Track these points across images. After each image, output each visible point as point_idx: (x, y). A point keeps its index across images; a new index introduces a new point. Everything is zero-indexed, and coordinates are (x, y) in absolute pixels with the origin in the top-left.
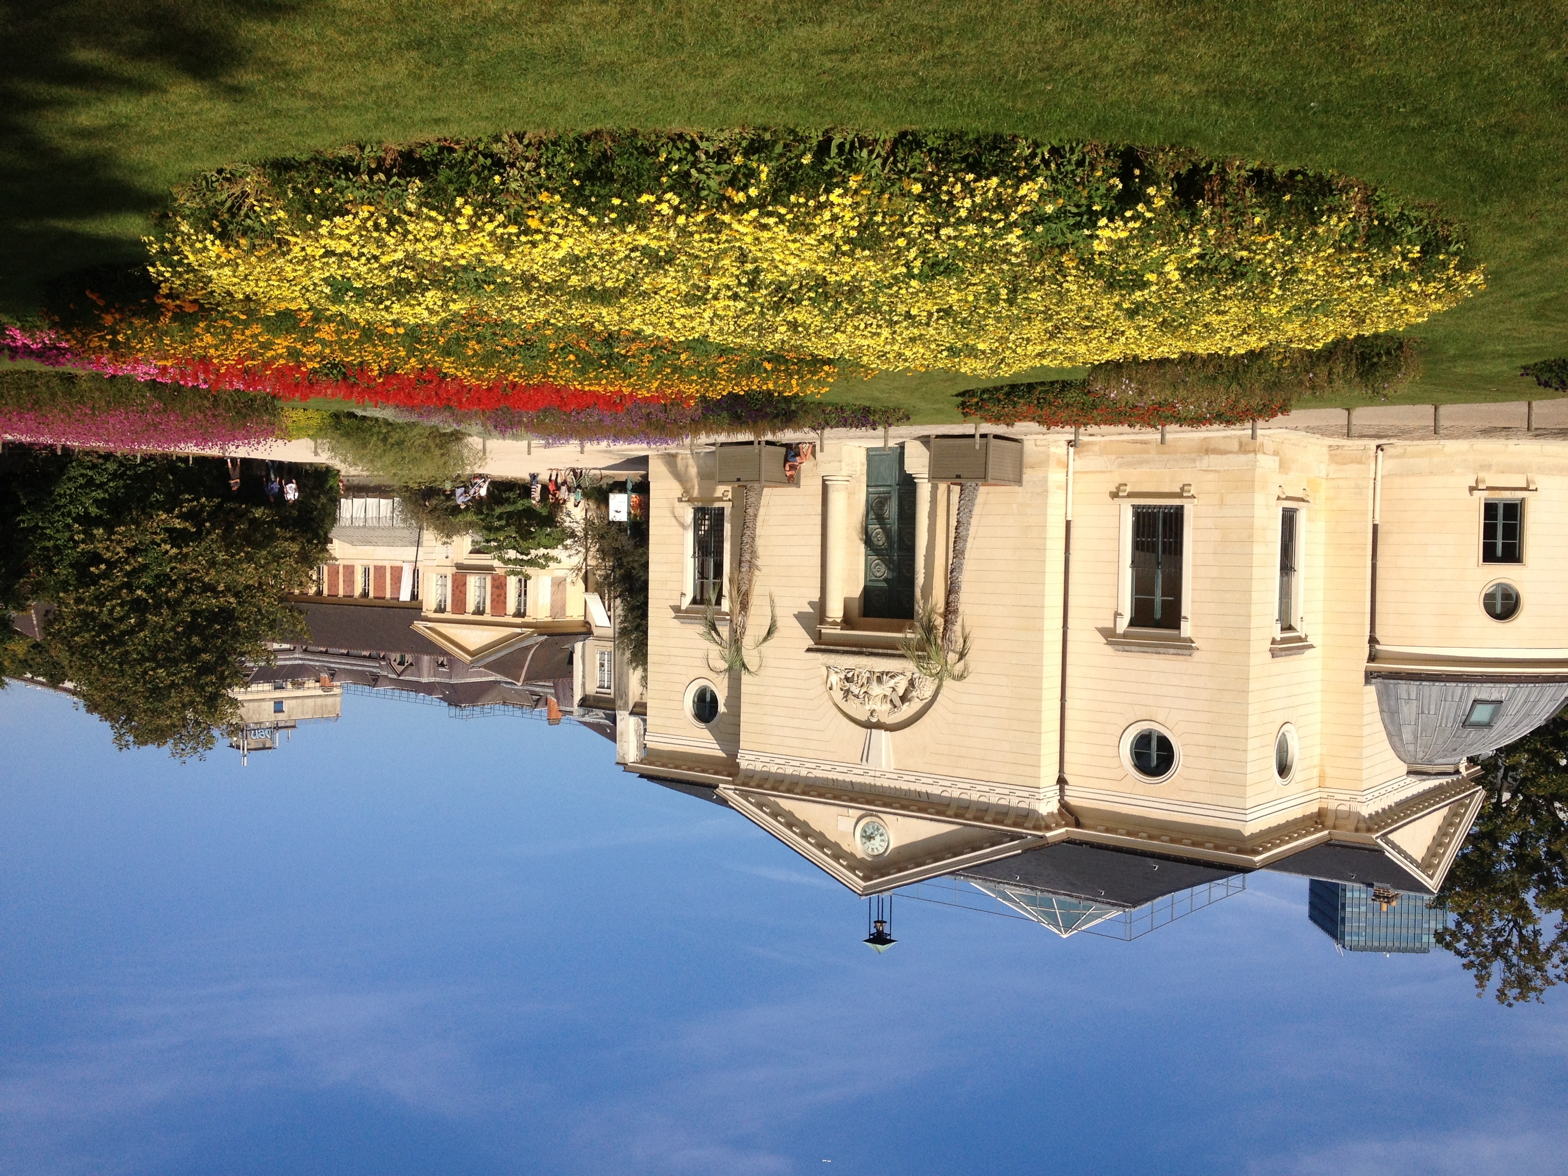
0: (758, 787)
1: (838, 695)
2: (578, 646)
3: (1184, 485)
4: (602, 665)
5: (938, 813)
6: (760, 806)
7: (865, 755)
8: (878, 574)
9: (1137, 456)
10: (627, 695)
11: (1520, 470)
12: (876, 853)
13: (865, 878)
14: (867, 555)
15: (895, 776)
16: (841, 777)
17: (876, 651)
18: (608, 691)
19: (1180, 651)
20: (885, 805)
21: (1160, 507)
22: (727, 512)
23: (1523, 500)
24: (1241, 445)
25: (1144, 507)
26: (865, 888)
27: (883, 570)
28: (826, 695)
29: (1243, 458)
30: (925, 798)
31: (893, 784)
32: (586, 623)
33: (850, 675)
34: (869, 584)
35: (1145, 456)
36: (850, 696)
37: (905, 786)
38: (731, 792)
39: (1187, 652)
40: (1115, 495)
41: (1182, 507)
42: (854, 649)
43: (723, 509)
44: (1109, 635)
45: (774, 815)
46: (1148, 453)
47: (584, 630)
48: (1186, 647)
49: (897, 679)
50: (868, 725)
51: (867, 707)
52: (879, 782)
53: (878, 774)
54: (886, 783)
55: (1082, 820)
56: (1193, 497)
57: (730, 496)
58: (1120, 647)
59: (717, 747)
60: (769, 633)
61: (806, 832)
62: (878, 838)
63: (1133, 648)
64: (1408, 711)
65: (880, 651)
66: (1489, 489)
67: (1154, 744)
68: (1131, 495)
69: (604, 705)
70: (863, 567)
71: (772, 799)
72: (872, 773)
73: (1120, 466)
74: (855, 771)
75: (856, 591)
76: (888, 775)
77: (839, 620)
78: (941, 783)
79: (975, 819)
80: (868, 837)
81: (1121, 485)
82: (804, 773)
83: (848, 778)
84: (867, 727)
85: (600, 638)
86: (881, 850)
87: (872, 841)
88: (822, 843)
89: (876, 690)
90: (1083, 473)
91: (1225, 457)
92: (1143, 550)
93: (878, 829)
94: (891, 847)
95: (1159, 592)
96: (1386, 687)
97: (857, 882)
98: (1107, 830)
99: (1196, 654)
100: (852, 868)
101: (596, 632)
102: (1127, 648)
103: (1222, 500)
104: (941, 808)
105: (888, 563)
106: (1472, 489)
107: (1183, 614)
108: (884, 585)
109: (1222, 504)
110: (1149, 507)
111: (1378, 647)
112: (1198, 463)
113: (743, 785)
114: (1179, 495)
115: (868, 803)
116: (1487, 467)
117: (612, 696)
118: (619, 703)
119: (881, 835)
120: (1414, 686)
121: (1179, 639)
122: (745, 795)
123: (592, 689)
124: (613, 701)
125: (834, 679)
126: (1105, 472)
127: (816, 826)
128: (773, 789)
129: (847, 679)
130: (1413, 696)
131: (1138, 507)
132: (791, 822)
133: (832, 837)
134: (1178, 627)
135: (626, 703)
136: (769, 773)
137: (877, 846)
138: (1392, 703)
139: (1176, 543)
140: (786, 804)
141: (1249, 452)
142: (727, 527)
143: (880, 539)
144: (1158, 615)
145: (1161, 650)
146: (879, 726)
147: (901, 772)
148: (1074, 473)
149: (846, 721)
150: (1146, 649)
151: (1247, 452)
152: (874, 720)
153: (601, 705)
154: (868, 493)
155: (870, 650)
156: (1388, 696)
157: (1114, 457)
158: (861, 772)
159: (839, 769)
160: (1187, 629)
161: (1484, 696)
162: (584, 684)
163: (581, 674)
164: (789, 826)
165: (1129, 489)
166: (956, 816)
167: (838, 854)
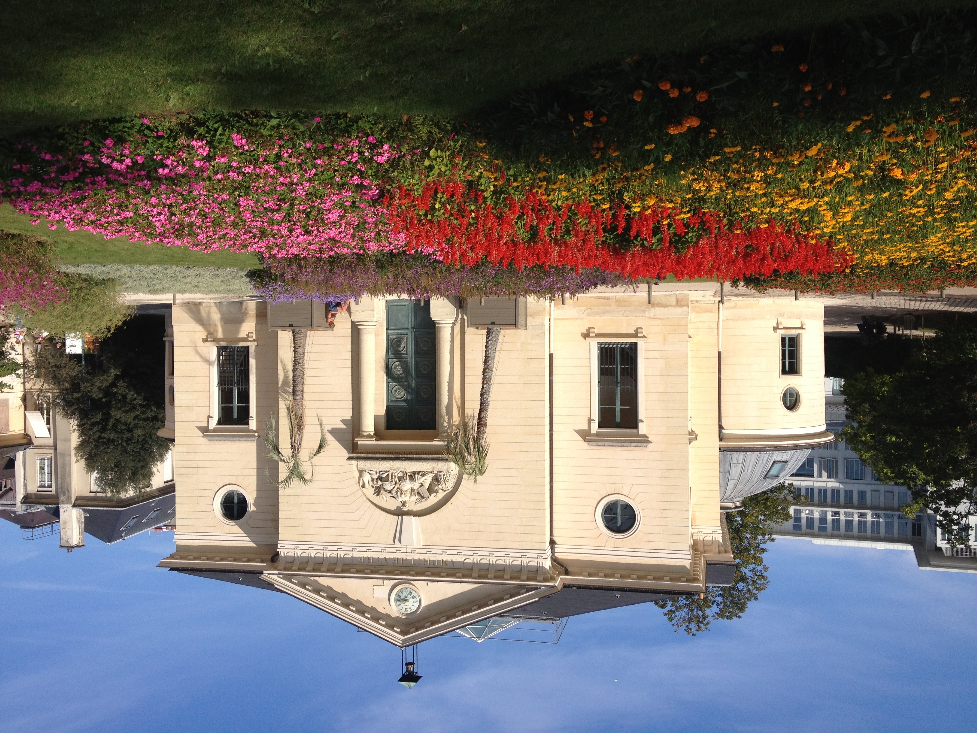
0: (299, 570)
1: (369, 491)
2: (19, 455)
3: (637, 329)
4: (42, 469)
5: (464, 576)
6: (303, 586)
7: (398, 536)
8: (399, 396)
9: (602, 308)
10: (69, 491)
11: (798, 316)
12: (409, 611)
13: (403, 633)
14: (388, 383)
15: (425, 551)
16: (375, 555)
17: (411, 456)
18: (50, 489)
19: (639, 444)
20: (417, 574)
21: (618, 344)
22: (252, 350)
23: (799, 335)
24: (677, 301)
25: (606, 343)
26: (404, 641)
27: (403, 393)
28: (360, 492)
29: (679, 310)
30: (450, 566)
31: (422, 557)
32: (26, 436)
33: (384, 476)
34: (391, 404)
35: (608, 308)
36: (383, 492)
37: (433, 558)
38: (275, 577)
39: (645, 444)
40: (586, 336)
41: (636, 344)
42: (391, 456)
43: (248, 347)
44: (585, 435)
45: (317, 591)
46: (610, 305)
47: (24, 441)
48: (644, 441)
49: (426, 477)
50: (400, 513)
51: (400, 500)
52: (410, 557)
53: (409, 550)
54: (416, 557)
55: (570, 569)
56: (644, 337)
57: (254, 337)
58: (595, 444)
59: (248, 539)
60: (320, 447)
61: (347, 602)
62: (411, 600)
63: (606, 444)
64: (735, 471)
65: (415, 456)
66: (785, 328)
67: (619, 510)
68: (598, 335)
69: (47, 501)
70: (385, 392)
71: (312, 578)
72: (403, 550)
73: (589, 315)
74: (388, 550)
75: (382, 411)
76: (418, 551)
77: (372, 434)
78: (464, 552)
79: (496, 578)
80: (401, 599)
81: (590, 328)
82: (341, 554)
83: (382, 556)
84: (398, 515)
85: (40, 447)
86: (414, 609)
87: (407, 603)
88: (362, 609)
89: (407, 485)
90: (561, 319)
91: (666, 309)
92: (607, 375)
93: (411, 593)
94: (423, 605)
95: (618, 403)
96: (725, 456)
97: (397, 638)
98: (590, 575)
99: (650, 445)
100: (391, 627)
101: (36, 442)
102: (600, 443)
103: (665, 339)
104: (466, 572)
105: (407, 388)
106: (775, 329)
107: (640, 417)
108: (404, 404)
109: (665, 341)
110: (610, 344)
111: (724, 431)
112: (647, 313)
113: (285, 569)
114: (635, 335)
115: (402, 573)
116: (782, 315)
117: (54, 493)
118: (62, 498)
119: (414, 597)
120: (741, 456)
121: (638, 435)
122: (288, 578)
123: (33, 488)
124: (56, 497)
125: (367, 478)
126: (576, 319)
127: (353, 596)
128: (314, 570)
129: (380, 478)
130: (740, 461)
131: (602, 343)
132: (332, 596)
133: (368, 603)
134: (636, 427)
135: (69, 498)
136: (309, 557)
137: (411, 606)
138: (727, 466)
139: (631, 369)
140: (325, 581)
141: (684, 306)
142: (252, 362)
143: (398, 370)
144: (618, 419)
145: (625, 444)
146: (409, 513)
147: (428, 548)
148: (555, 319)
149: (380, 511)
150: (614, 444)
151: (681, 306)
152: (405, 509)
153: (43, 501)
154: (388, 335)
155: (406, 456)
156: (725, 462)
157: (584, 308)
158: (394, 550)
159: (373, 549)
160: (643, 429)
161: (779, 459)
162: (25, 485)
163: (22, 477)
164: (332, 598)
165: (596, 331)
166: (480, 577)
167: (377, 617)
